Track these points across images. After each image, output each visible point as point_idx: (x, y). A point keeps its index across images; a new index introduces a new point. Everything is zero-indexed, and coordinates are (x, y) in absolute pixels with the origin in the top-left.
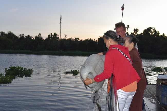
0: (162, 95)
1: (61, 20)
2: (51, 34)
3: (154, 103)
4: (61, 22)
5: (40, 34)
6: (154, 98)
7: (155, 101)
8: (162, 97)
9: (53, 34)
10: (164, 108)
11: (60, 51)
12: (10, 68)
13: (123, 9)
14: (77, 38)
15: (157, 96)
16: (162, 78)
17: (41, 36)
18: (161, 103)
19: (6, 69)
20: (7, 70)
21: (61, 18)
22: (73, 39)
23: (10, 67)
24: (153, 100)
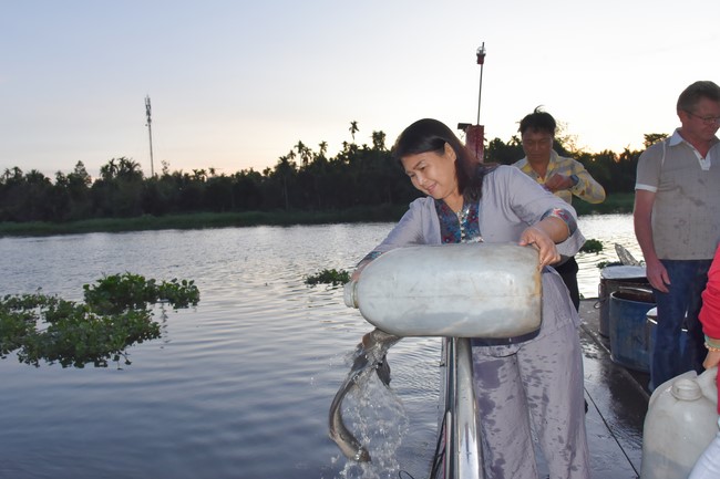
0: (618, 331)
1: (148, 113)
2: (111, 163)
3: (595, 357)
4: (149, 120)
5: (80, 164)
6: (594, 340)
7: (596, 352)
8: (618, 337)
9: (117, 162)
10: (625, 372)
11: (144, 215)
12: (100, 281)
13: (481, 58)
14: (199, 170)
15: (602, 336)
16: (617, 277)
17: (84, 170)
18: (615, 356)
19: (86, 287)
20: (91, 288)
21: (148, 107)
22: (186, 175)
23: (102, 277)
24: (591, 346)
